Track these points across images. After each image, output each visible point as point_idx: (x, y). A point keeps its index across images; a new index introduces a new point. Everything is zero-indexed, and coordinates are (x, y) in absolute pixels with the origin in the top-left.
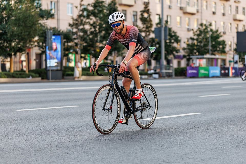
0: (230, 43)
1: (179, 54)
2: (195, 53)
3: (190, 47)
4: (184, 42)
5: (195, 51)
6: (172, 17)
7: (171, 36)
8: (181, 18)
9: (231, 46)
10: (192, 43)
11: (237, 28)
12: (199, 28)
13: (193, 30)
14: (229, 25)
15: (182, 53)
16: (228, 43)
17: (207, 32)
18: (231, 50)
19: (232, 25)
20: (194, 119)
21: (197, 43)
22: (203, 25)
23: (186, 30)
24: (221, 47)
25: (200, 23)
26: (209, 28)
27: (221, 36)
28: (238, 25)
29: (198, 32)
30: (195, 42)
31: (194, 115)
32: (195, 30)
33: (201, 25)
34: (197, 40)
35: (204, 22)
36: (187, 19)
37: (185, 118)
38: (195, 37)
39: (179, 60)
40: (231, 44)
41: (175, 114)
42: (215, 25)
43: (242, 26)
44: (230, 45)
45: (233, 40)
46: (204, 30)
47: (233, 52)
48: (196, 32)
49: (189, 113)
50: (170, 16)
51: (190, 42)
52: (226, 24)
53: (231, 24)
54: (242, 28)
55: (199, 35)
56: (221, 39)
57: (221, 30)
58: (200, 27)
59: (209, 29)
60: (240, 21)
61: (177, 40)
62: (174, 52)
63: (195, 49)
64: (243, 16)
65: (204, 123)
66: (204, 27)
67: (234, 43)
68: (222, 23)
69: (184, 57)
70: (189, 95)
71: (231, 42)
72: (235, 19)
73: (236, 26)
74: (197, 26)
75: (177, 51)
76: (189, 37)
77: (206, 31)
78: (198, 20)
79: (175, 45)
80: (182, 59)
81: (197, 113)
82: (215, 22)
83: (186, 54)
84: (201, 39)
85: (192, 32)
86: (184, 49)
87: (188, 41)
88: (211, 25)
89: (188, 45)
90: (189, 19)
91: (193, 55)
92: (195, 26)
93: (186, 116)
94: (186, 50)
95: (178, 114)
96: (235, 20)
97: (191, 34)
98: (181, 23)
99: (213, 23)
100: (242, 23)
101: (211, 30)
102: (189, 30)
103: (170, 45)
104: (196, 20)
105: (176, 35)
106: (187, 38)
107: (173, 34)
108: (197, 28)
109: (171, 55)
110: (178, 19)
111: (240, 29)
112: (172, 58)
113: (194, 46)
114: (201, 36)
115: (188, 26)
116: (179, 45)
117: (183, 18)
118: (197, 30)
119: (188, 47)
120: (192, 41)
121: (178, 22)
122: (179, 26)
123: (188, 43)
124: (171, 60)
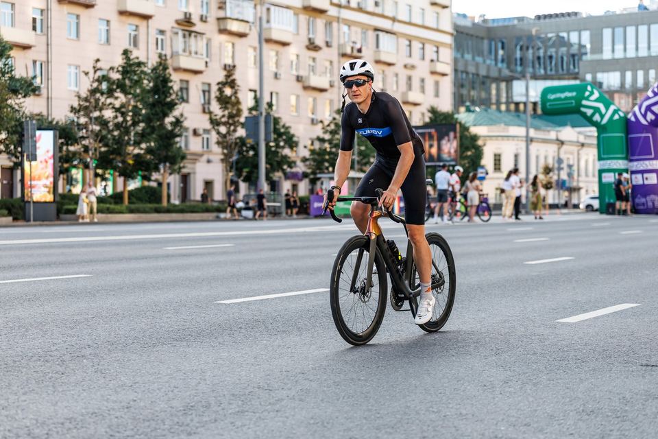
1: (294, 170)
2: (327, 168)
3: (316, 157)
4: (305, 147)
5: (327, 164)
6: (281, 96)
7: (280, 135)
8: (298, 97)
10: (320, 149)
12: (334, 119)
13: (321, 122)
15: (300, 168)
20: (322, 302)
21: (331, 148)
23: (310, 122)
25: (334, 108)
28: (410, 113)
29: (333, 127)
30: (327, 145)
32: (326, 123)
34: (330, 142)
36: (311, 100)
38: (327, 137)
39: (293, 182)
43: (420, 116)
48: (328, 125)
49: (312, 288)
50: (277, 93)
51: (317, 146)
54: (420, 120)
55: (333, 133)
60: (415, 105)
61: (292, 143)
62: (285, 167)
63: (327, 161)
64: (422, 95)
69: (305, 175)
70: (314, 252)
72: (405, 100)
74: (330, 116)
75: (291, 164)
76: (315, 137)
78: (331, 102)
79: (287, 151)
80: (301, 180)
83: (309, 171)
84: (338, 139)
85: (320, 125)
86: (304, 160)
87: (312, 144)
89: (313, 152)
90: (315, 100)
91: (323, 173)
92: (326, 115)
93: (306, 294)
94: (308, 163)
96: (405, 103)
97: (318, 131)
98: (297, 108)
100: (418, 107)
102: (315, 122)
103: (278, 152)
104: (328, 102)
105: (289, 133)
106: (311, 139)
107: (282, 130)
108: (331, 119)
109: (278, 171)
110: (293, 99)
111: (416, 122)
112: (280, 177)
113: (324, 155)
114: (338, 134)
115: (313, 114)
116: (296, 151)
117: (301, 99)
118: (331, 123)
119: (312, 157)
120: (320, 145)
121: (293, 106)
122: (295, 114)
123: (312, 148)
124: (278, 182)
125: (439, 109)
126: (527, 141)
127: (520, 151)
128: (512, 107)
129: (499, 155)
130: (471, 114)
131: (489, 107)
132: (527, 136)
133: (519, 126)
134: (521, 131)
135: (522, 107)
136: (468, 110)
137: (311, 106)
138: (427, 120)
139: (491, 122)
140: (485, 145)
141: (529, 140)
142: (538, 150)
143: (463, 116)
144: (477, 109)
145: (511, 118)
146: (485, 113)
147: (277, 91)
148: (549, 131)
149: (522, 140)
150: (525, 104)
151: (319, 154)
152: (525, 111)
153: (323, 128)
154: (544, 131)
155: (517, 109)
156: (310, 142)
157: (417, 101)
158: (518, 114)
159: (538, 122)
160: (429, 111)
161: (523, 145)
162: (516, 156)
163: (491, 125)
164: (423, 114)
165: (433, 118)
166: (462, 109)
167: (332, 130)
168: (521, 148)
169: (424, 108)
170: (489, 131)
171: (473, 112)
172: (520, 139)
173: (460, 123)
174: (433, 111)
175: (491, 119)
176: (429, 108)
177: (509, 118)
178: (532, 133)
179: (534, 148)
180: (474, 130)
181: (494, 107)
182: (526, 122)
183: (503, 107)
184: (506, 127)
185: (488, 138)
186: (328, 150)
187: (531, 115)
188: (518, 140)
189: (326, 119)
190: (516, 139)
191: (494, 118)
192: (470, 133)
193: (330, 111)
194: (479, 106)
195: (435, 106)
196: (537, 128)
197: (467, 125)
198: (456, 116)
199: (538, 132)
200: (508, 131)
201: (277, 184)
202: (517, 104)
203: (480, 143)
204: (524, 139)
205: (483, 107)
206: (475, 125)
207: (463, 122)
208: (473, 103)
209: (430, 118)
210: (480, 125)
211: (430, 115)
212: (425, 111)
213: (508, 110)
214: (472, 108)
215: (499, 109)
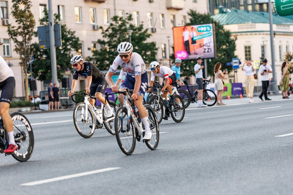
0: (163, 46)
3: (98, 56)
4: (89, 49)
6: (66, 7)
7: (67, 40)
8: (80, 8)
9: (165, 51)
10: (101, 49)
11: (173, 22)
12: (112, 25)
13: (101, 28)
14: (161, 16)
16: (160, 46)
17: (125, 30)
18: (165, 57)
19: (165, 16)
20: (110, 179)
21: (110, 49)
22: (118, 19)
23: (91, 28)
24: (149, 53)
25: (112, 15)
26: (128, 23)
27: (149, 36)
28: (174, 16)
29: (110, 31)
30: (107, 47)
31: (110, 171)
32: (105, 28)
33: (115, 18)
34: (109, 43)
35: (120, 14)
36: (91, 9)
37: (95, 178)
38: (106, 40)
40: (165, 48)
41: (78, 172)
42: (138, 18)
43: (182, 19)
44: (163, 49)
45: (169, 41)
46: (121, 26)
47: (170, 60)
48: (107, 30)
49: (101, 168)
50: (63, 6)
51: (99, 47)
52: (154, 16)
53: (163, 15)
54: (182, 21)
55: (111, 36)
56: (148, 41)
57: (147, 26)
58: (114, 23)
59: (128, 26)
60: (178, 9)
61: (77, 45)
65: (126, 184)
66: (120, 22)
67: (169, 46)
68: (149, 14)
71: (165, 45)
72: (169, 6)
73: (172, 18)
74: (108, 22)
76: (97, 40)
77: (123, 28)
78: (108, 11)
81: (115, 167)
82: (138, 13)
84: (115, 41)
85: (100, 31)
87: (95, 46)
88: (130, 18)
89: (95, 53)
90: (94, 10)
92: (105, 22)
93: (96, 174)
95: (84, 171)
96: (169, 8)
97: (99, 35)
98: (81, 17)
99: (135, 16)
100: (180, 11)
101: (132, 26)
102: (96, 28)
103: (66, 55)
104: (106, 11)
105: (74, 38)
106: (93, 42)
107: (69, 36)
108: (109, 24)
109: (67, 71)
110: (77, 10)
111: (179, 24)
112: (70, 75)
113: (105, 54)
114: (116, 37)
115: (94, 22)
116: (81, 53)
117: (83, 9)
118: (109, 28)
119: (94, 57)
120: (102, 46)
121: (77, 16)
122: (78, 22)
123: (95, 49)
124: (68, 79)
125: (197, 12)
126: (271, 34)
127: (265, 43)
128: (257, 7)
129: (249, 47)
130: (224, 14)
131: (239, 9)
132: (271, 30)
133: (264, 22)
134: (266, 27)
135: (265, 7)
136: (222, 12)
137: (92, 15)
138: (188, 21)
139: (241, 21)
140: (236, 39)
141: (273, 34)
142: (280, 42)
143: (217, 17)
144: (229, 10)
145: (257, 16)
146: (235, 14)
147: (63, 4)
148: (289, 26)
149: (267, 34)
150: (267, 4)
151: (100, 54)
152: (268, 10)
153: (103, 33)
154: (284, 25)
155: (261, 9)
156: (92, 45)
157: (179, 6)
158: (263, 13)
159: (279, 18)
160: (189, 14)
161: (268, 38)
162: (263, 47)
163: (241, 23)
164: (185, 17)
165: (193, 19)
166: (217, 11)
167: (111, 34)
168: (267, 41)
169: (185, 12)
170: (239, 28)
171: (225, 13)
172: (265, 33)
173: (215, 23)
174: (193, 14)
175: (240, 18)
176: (190, 12)
177: (256, 16)
178: (275, 28)
179: (277, 39)
180: (227, 28)
181: (242, 8)
182: (270, 19)
183: (250, 8)
184: (253, 24)
185: (239, 34)
186: (108, 50)
187: (273, 13)
188: (263, 34)
189: (105, 25)
190: (262, 33)
191: (242, 16)
192: (224, 30)
193: (108, 19)
194: (230, 9)
195: (194, 10)
196: (278, 24)
197: (221, 24)
198: (212, 17)
199: (279, 27)
200: (255, 28)
201: (67, 81)
202: (261, 5)
203: (232, 38)
204: (269, 33)
205: (233, 8)
206: (227, 24)
207: (217, 21)
208: (225, 5)
209: (191, 20)
210: (232, 24)
211: (190, 17)
212: (187, 15)
213: (254, 10)
214: (225, 11)
215: (246, 10)
